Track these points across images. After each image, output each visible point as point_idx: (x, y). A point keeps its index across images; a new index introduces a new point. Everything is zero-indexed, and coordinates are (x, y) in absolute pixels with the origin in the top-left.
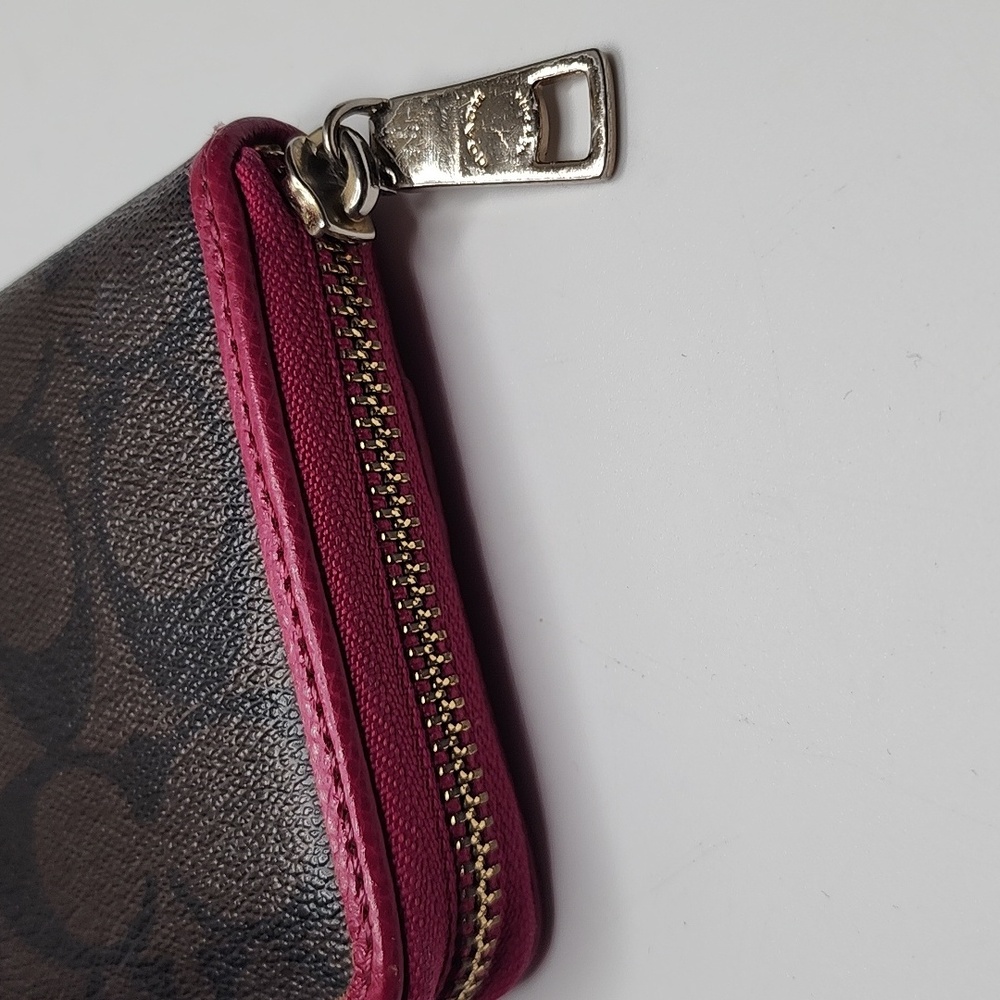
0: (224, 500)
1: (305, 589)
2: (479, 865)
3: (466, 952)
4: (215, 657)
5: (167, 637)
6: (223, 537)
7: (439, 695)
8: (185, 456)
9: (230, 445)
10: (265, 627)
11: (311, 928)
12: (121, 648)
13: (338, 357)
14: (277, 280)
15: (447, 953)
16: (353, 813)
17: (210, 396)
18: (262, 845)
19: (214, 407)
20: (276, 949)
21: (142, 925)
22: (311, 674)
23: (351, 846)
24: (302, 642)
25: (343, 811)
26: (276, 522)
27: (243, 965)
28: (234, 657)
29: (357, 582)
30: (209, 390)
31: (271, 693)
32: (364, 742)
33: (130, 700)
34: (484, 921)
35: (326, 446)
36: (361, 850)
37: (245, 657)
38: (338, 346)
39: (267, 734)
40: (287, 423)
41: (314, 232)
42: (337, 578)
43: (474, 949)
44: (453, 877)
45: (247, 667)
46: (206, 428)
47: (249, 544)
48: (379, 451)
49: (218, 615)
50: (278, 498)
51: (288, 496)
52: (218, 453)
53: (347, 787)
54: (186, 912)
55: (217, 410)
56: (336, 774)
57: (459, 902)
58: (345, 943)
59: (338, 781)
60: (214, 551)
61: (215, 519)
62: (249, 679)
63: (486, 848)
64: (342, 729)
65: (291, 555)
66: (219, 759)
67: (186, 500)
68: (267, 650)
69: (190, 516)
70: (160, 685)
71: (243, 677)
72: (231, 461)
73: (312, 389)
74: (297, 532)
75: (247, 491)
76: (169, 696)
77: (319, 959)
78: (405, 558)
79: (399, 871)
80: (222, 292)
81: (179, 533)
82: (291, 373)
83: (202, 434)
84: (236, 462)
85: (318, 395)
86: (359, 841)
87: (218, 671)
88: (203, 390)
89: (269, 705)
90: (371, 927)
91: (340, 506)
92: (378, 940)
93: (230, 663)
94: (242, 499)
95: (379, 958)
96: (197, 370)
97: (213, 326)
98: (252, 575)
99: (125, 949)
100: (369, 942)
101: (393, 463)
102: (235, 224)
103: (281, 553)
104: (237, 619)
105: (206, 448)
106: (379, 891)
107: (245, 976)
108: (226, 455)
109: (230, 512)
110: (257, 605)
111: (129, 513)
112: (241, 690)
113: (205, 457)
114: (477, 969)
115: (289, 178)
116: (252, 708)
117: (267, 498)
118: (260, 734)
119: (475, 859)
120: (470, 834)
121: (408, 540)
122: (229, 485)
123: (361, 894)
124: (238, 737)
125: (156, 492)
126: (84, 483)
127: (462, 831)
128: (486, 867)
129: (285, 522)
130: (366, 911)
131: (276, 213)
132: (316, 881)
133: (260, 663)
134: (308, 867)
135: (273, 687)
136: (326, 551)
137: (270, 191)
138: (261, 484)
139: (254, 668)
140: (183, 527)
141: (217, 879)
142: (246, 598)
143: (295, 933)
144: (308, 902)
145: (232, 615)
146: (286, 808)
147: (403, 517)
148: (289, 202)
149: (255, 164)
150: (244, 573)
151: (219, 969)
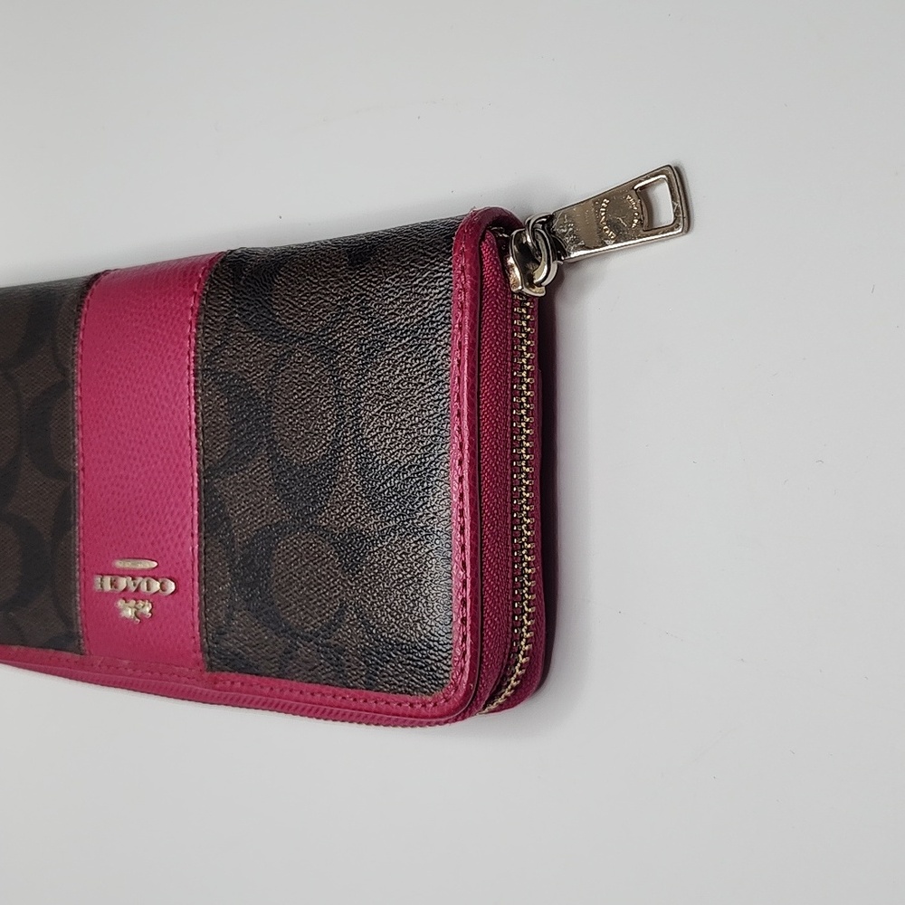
0: (434, 423)
1: (469, 485)
2: (523, 643)
3: (506, 684)
4: (410, 503)
5: (384, 483)
6: (429, 442)
7: (524, 552)
8: (417, 392)
9: (445, 396)
10: (443, 497)
11: (431, 654)
12: (354, 480)
13: (512, 362)
14: (490, 313)
15: (496, 682)
16: (469, 604)
17: (439, 366)
18: (415, 605)
19: (440, 372)
20: (409, 659)
21: (332, 626)
22: (462, 529)
23: (464, 620)
24: (462, 511)
25: (464, 601)
26: (461, 445)
27: (388, 662)
28: (421, 506)
29: (496, 486)
30: (439, 362)
31: (438, 531)
32: (481, 569)
33: (354, 508)
34: (517, 671)
35: (496, 410)
36: (469, 623)
37: (428, 508)
38: (513, 354)
39: (431, 551)
40: (479, 393)
41: (514, 290)
42: (486, 482)
43: (509, 683)
44: (509, 646)
45: (428, 514)
46: (433, 382)
47: (443, 451)
48: (522, 416)
49: (417, 482)
50: (466, 433)
51: (471, 434)
52: (436, 397)
53: (468, 590)
54: (360, 627)
55: (441, 375)
56: (464, 582)
57: (509, 659)
58: (449, 666)
59: (464, 586)
60: (423, 448)
61: (427, 431)
62: (427, 520)
63: (528, 635)
64: (473, 561)
65: (466, 465)
66: (400, 556)
67: (412, 415)
68: (441, 508)
69: (412, 425)
70: (374, 506)
71: (424, 518)
72: (444, 404)
73: (496, 377)
74: (472, 454)
75: (448, 423)
76: (378, 514)
77: (432, 670)
78: (523, 476)
79: (485, 638)
80: (460, 314)
81: (404, 432)
82: (486, 367)
83: (430, 384)
84: (446, 405)
85: (498, 381)
86: (468, 619)
87: (410, 510)
88: (436, 361)
89: (436, 537)
90: (465, 662)
91: (496, 444)
92: (467, 670)
93: (418, 509)
94: (445, 426)
95: (465, 679)
96: (435, 349)
97: (450, 329)
98: (441, 468)
99: (317, 635)
100: (462, 670)
101: (527, 424)
102: (475, 278)
103: (461, 463)
104: (428, 488)
105: (430, 392)
106: (473, 646)
107: (386, 668)
108: (441, 400)
109: (436, 431)
110: (440, 484)
111: (376, 410)
112: (421, 525)
113: (429, 397)
114: (507, 693)
115: (509, 257)
116: (426, 535)
117: (460, 431)
118: (427, 550)
119: (521, 640)
120: (522, 627)
121: (526, 466)
122: (438, 417)
123: (464, 645)
124: (414, 548)
125: (395, 405)
126: (351, 385)
127: (519, 624)
128: (526, 645)
129: (467, 447)
130: (464, 653)
131: (498, 275)
132: (440, 632)
133: (435, 514)
134: (438, 624)
135: (440, 529)
136: (484, 423)
137: (497, 262)
138: (458, 423)
139: (432, 515)
140: (407, 429)
141: (384, 615)
142: (435, 478)
143: (423, 654)
144: (434, 641)
145: (425, 485)
146: (433, 592)
147: (527, 454)
148: (505, 270)
149: (492, 246)
150: (438, 465)
151: (372, 660)
